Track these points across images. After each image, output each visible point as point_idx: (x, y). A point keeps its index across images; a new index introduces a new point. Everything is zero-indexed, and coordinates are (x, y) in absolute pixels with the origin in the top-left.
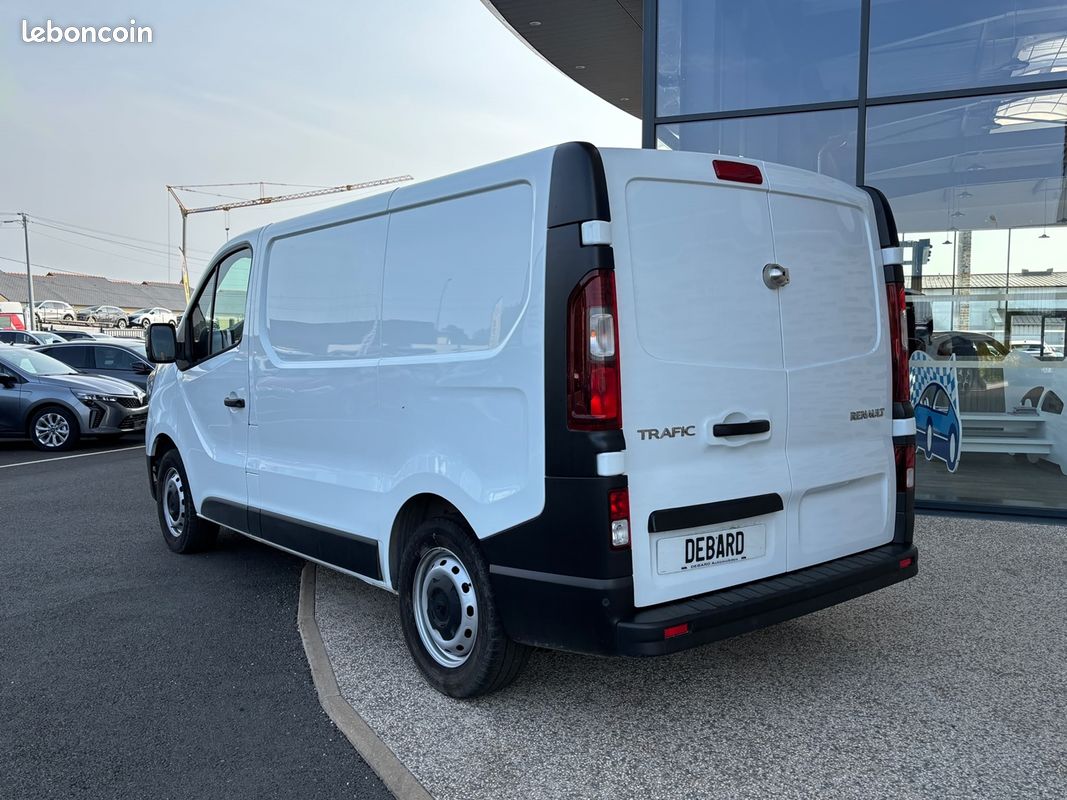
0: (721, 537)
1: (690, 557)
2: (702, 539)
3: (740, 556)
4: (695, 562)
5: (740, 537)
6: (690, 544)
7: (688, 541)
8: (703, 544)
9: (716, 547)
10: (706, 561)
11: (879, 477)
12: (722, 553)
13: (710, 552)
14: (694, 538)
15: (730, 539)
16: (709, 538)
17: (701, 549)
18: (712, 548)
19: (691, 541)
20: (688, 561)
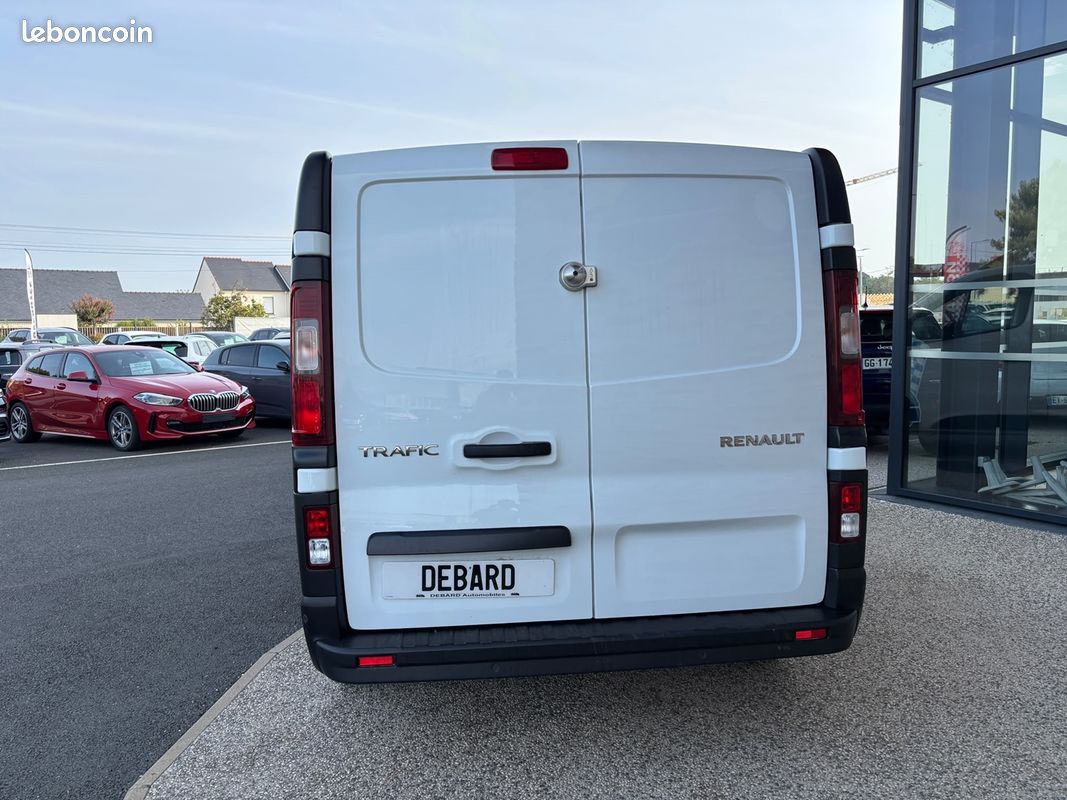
0: (476, 569)
1: (429, 584)
2: (448, 567)
3: (508, 592)
4: (436, 591)
5: (508, 571)
6: (429, 573)
7: (425, 568)
8: (449, 573)
9: (469, 578)
10: (453, 591)
11: (789, 520)
12: (480, 585)
13: (460, 583)
14: (436, 566)
15: (492, 572)
16: (457, 568)
17: (446, 578)
18: (463, 578)
19: (431, 568)
20: (425, 588)
